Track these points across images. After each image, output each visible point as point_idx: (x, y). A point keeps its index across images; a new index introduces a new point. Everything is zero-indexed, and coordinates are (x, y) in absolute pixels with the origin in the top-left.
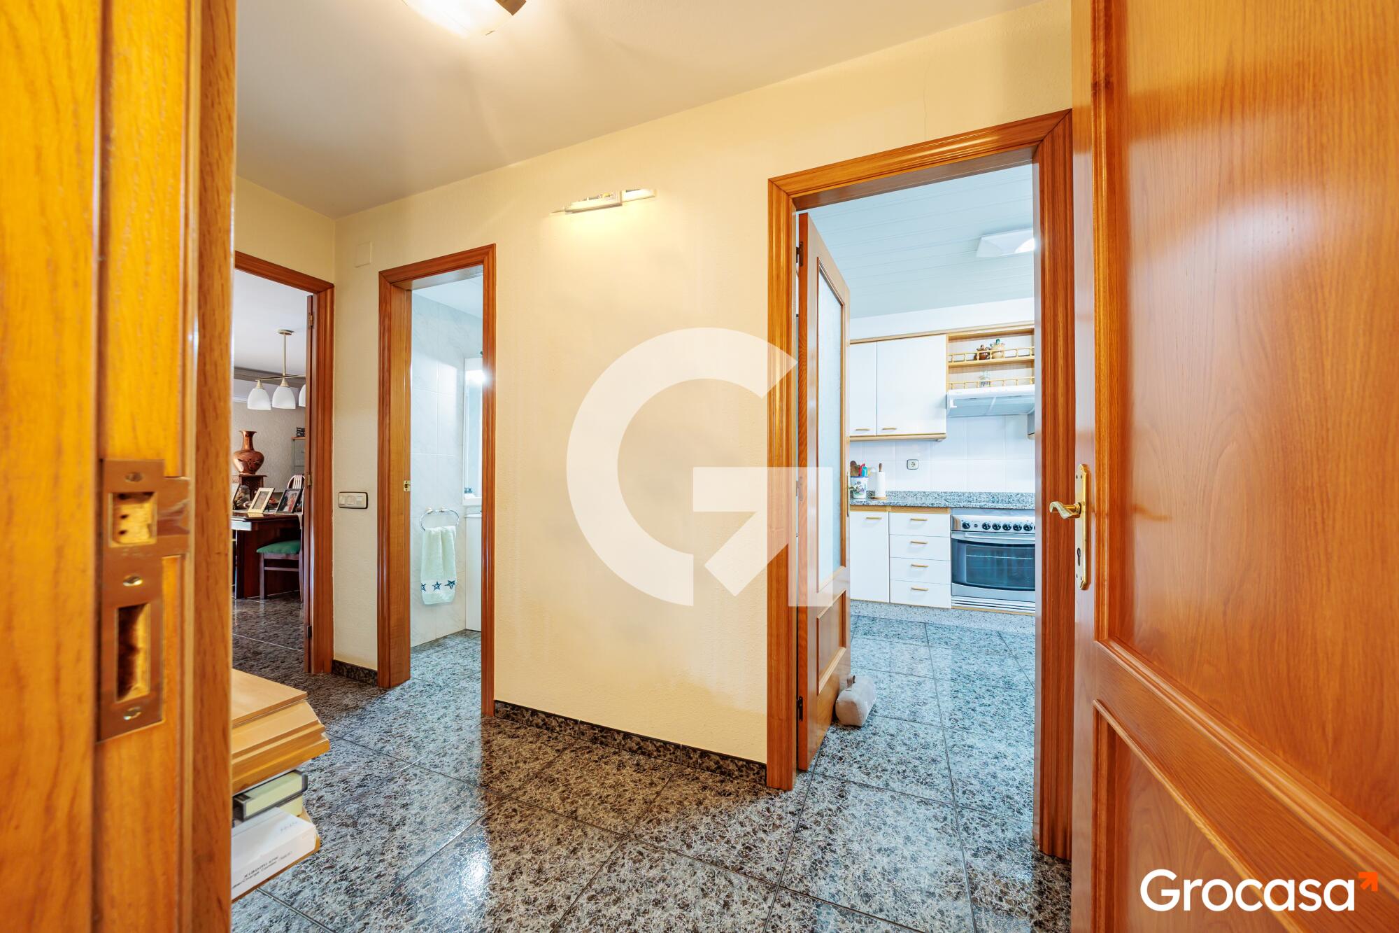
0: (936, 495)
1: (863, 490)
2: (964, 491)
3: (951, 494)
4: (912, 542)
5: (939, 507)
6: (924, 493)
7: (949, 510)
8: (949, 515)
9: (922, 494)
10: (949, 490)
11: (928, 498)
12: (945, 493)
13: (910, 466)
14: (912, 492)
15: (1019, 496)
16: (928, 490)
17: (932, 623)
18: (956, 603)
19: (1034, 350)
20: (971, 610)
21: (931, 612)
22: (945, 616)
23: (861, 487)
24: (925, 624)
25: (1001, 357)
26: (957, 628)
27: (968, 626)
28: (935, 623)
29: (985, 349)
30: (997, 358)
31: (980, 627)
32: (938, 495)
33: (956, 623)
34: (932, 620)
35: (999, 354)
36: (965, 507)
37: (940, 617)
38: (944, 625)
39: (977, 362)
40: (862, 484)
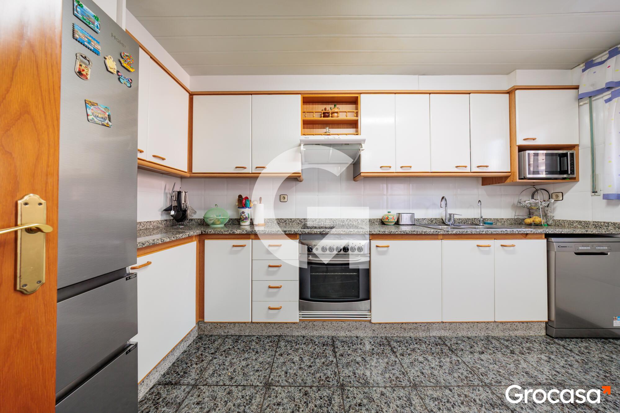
0: (298, 221)
1: (247, 218)
4: (270, 266)
7: (298, 236)
9: (290, 220)
11: (293, 223)
13: (282, 200)
15: (348, 221)
16: (293, 217)
17: (286, 335)
18: (302, 317)
19: (357, 113)
20: (315, 321)
21: (285, 326)
22: (295, 328)
23: (244, 216)
24: (280, 336)
25: (337, 117)
26: (304, 337)
27: (312, 334)
28: (288, 335)
29: (328, 110)
30: (335, 118)
31: (320, 335)
32: (300, 221)
33: (304, 333)
34: (285, 333)
35: (336, 114)
36: (307, 233)
37: (291, 329)
38: (294, 336)
39: (322, 118)
40: (245, 214)
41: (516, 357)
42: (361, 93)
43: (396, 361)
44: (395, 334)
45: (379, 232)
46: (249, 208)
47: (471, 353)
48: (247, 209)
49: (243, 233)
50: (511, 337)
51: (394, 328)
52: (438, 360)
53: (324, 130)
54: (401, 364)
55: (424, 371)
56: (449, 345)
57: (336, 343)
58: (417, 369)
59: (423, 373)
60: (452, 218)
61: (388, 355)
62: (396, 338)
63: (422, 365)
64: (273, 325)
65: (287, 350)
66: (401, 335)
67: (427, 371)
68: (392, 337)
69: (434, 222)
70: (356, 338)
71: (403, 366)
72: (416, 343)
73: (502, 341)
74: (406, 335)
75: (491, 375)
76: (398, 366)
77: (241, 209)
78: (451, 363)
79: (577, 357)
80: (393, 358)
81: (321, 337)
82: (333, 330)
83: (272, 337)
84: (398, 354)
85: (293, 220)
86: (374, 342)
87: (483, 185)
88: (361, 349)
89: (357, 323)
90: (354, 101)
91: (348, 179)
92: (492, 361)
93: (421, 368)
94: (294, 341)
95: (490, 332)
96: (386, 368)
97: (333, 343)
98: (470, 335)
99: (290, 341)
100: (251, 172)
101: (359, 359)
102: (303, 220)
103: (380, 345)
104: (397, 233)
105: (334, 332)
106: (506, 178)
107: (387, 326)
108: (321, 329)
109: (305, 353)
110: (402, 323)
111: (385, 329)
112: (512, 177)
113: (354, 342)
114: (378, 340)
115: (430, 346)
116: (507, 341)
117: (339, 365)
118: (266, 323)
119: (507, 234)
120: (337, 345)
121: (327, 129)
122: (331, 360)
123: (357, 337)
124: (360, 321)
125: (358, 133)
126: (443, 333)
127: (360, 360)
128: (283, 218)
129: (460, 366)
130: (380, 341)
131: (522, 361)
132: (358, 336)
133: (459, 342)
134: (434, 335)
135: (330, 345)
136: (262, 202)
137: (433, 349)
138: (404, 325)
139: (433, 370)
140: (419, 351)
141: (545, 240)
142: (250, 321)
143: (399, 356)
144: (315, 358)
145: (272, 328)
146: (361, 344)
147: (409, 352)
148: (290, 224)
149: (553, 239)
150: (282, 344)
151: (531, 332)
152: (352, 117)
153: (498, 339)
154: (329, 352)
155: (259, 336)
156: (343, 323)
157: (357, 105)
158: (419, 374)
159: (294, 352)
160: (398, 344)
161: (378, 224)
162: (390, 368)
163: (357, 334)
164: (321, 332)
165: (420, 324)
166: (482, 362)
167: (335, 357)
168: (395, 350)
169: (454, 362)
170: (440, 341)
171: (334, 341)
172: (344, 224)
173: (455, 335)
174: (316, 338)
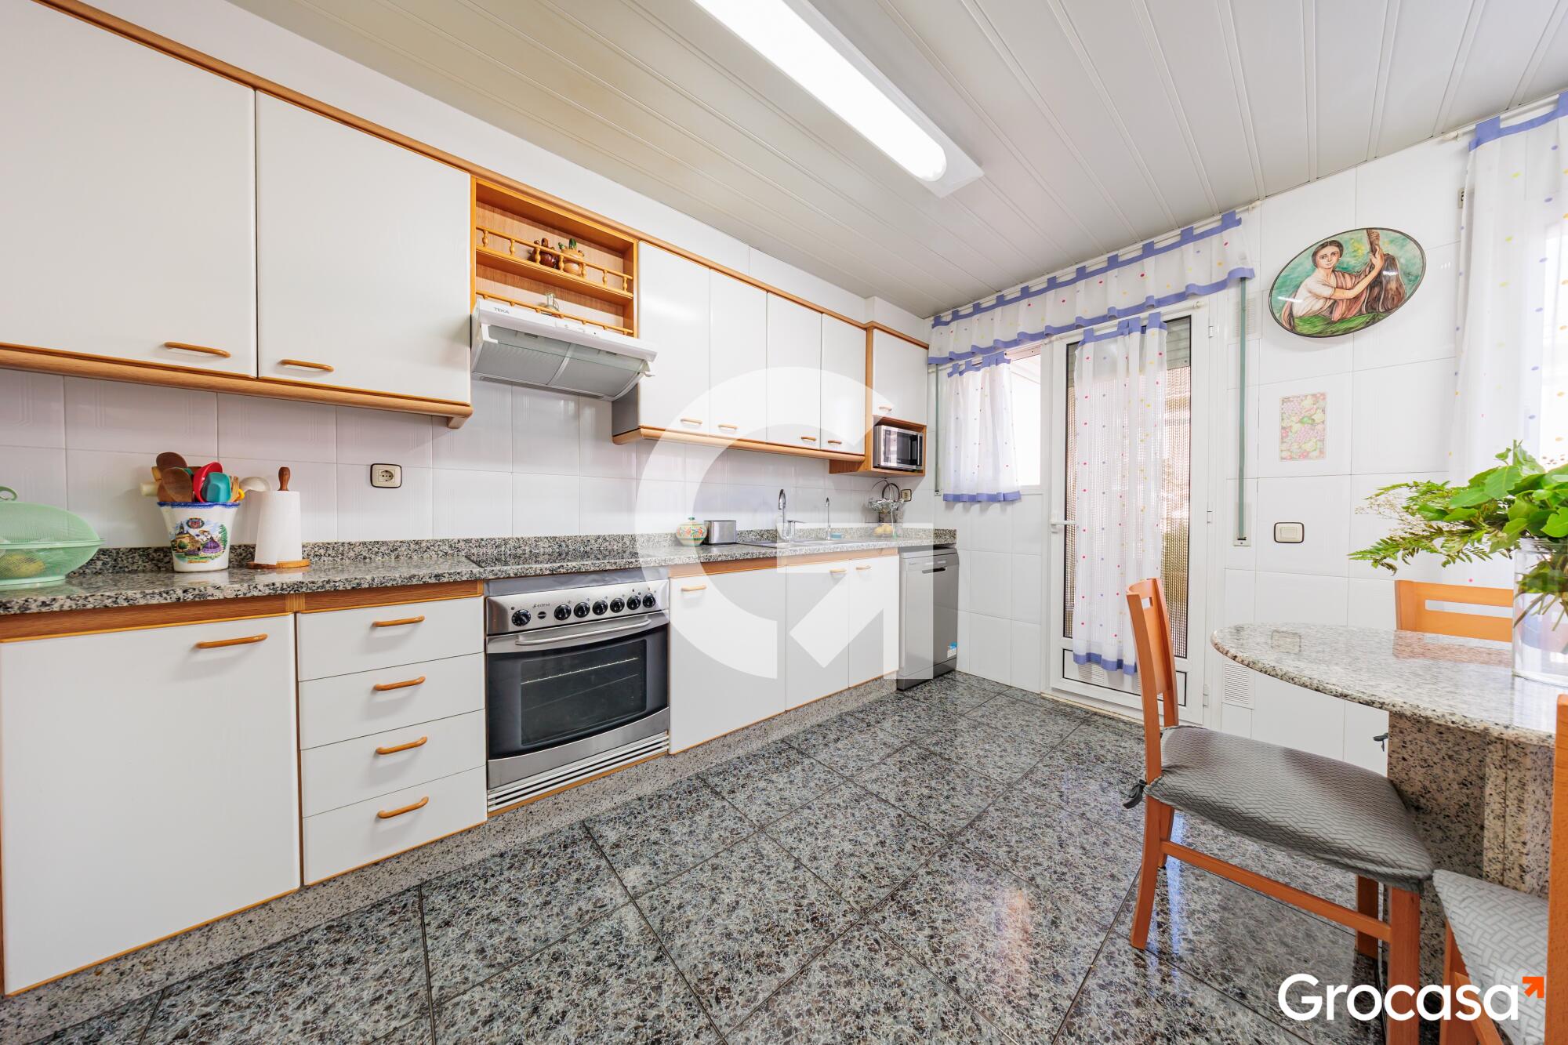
0: (446, 548)
1: (213, 545)
2: (506, 536)
3: (479, 543)
4: (378, 689)
5: (455, 582)
6: (417, 543)
7: (480, 587)
8: (482, 599)
9: (413, 546)
10: (475, 535)
11: (426, 555)
12: (467, 541)
13: (379, 480)
14: (384, 543)
16: (426, 535)
17: (441, 874)
18: (497, 804)
19: (630, 282)
20: (532, 802)
21: (437, 850)
22: (473, 842)
23: (202, 537)
24: (419, 887)
25: (579, 275)
26: (502, 855)
27: (525, 839)
28: (447, 871)
29: (552, 248)
30: (572, 274)
31: (550, 830)
32: (451, 546)
33: (500, 846)
34: (438, 869)
35: (575, 267)
36: (512, 575)
37: (460, 849)
38: (471, 865)
39: (537, 266)
40: (204, 528)
41: (873, 730)
42: (641, 239)
43: (724, 807)
44: (715, 760)
45: (688, 561)
46: (225, 505)
47: (826, 745)
48: (217, 509)
49: (256, 593)
50: (865, 705)
51: (711, 752)
52: (786, 775)
53: (542, 299)
54: (734, 807)
55: (770, 800)
56: (797, 746)
57: (595, 829)
58: (759, 802)
59: (769, 804)
60: (793, 530)
61: (708, 803)
62: (715, 769)
63: (764, 793)
64: (389, 866)
65: (461, 906)
66: (724, 760)
67: (774, 798)
68: (708, 770)
69: (765, 537)
70: (638, 802)
71: (737, 809)
72: (750, 764)
73: (857, 715)
74: (731, 756)
75: (851, 764)
76: (730, 811)
77: (178, 510)
78: (804, 770)
79: (923, 705)
80: (718, 804)
81: (552, 834)
82: (582, 806)
83: (392, 900)
84: (725, 794)
85: (424, 544)
86: (677, 793)
87: (831, 472)
88: (654, 817)
89: (639, 767)
90: (623, 251)
91: (598, 437)
92: (849, 746)
93: (765, 798)
94: (475, 875)
95: (843, 707)
96: (710, 825)
97: (589, 833)
98: (820, 720)
99: (462, 882)
100: (254, 375)
101: (655, 835)
102: (462, 543)
103: (690, 792)
104: (720, 559)
105: (586, 809)
106: (860, 463)
107: (700, 751)
108: (552, 815)
109: (521, 885)
110: (725, 736)
111: (695, 759)
112: (865, 463)
113: (635, 811)
114: (685, 786)
115: (771, 759)
116: (861, 712)
117: (615, 866)
118: (362, 869)
119: (863, 550)
120: (598, 831)
121: (548, 299)
122: (594, 867)
123: (640, 799)
124: (644, 761)
125: (631, 331)
126: (787, 731)
127: (658, 835)
128: (384, 540)
129: (816, 770)
130: (689, 786)
131: (879, 732)
132: (642, 795)
133: (809, 736)
134: (774, 739)
135: (581, 840)
136: (289, 485)
137: (777, 761)
138: (728, 738)
139: (782, 793)
140: (756, 774)
141: (898, 557)
142: (297, 885)
143: (727, 796)
144: (552, 883)
145: (387, 875)
146: (651, 807)
147: (741, 782)
148: (415, 558)
149: (905, 555)
150: (438, 899)
151: (884, 691)
152: (618, 288)
153: (851, 714)
154: (584, 852)
155: (333, 920)
156: (607, 779)
157: (627, 262)
158: (764, 807)
159: (485, 898)
160: (722, 776)
161: (666, 544)
162: (718, 821)
163: (638, 792)
164: (550, 823)
165: (754, 727)
166: (839, 752)
167: (603, 855)
168: (718, 790)
169: (807, 769)
170: (784, 746)
171: (588, 829)
172: (588, 549)
173: (802, 728)
174: (540, 842)
